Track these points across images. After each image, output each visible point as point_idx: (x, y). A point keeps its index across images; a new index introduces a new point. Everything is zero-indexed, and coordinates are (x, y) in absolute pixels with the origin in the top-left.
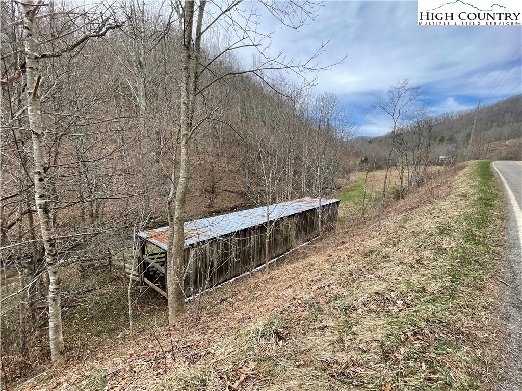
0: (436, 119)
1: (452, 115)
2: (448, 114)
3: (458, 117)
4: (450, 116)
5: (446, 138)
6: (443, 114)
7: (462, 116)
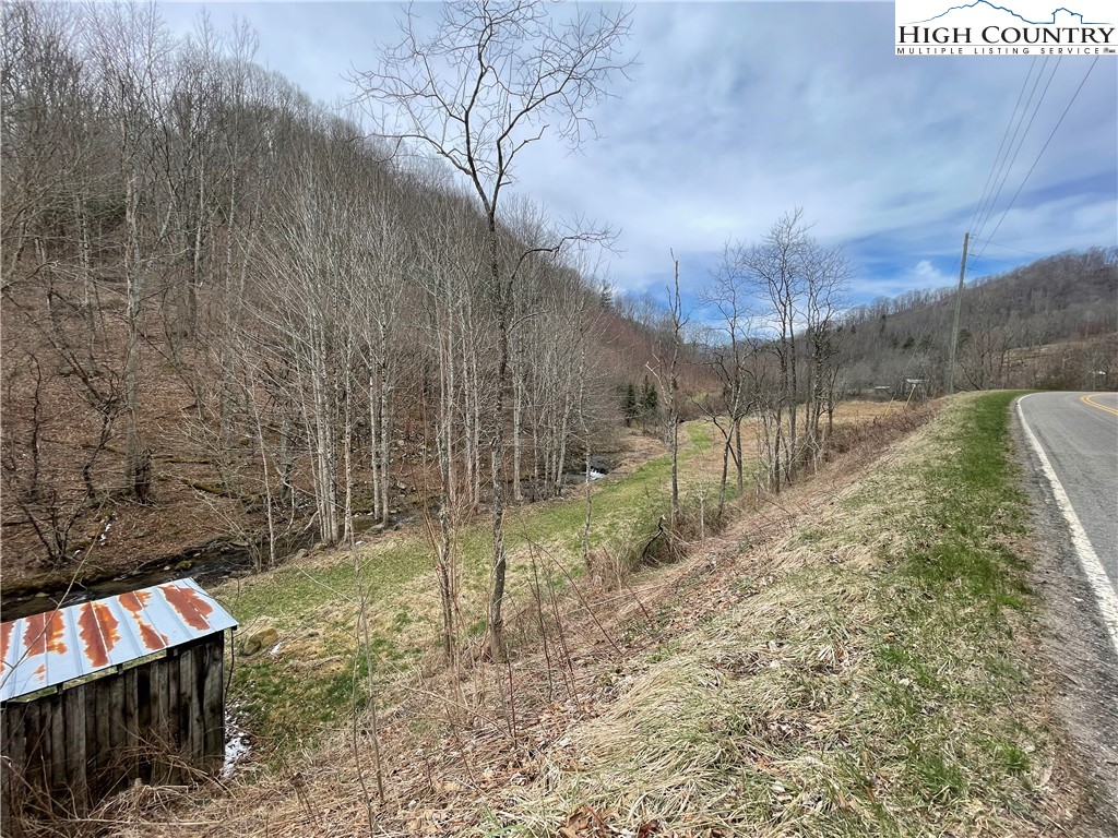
0: (895, 302)
1: (927, 295)
2: (919, 292)
3: (939, 298)
4: (923, 297)
5: (918, 342)
6: (910, 293)
7: (947, 297)
